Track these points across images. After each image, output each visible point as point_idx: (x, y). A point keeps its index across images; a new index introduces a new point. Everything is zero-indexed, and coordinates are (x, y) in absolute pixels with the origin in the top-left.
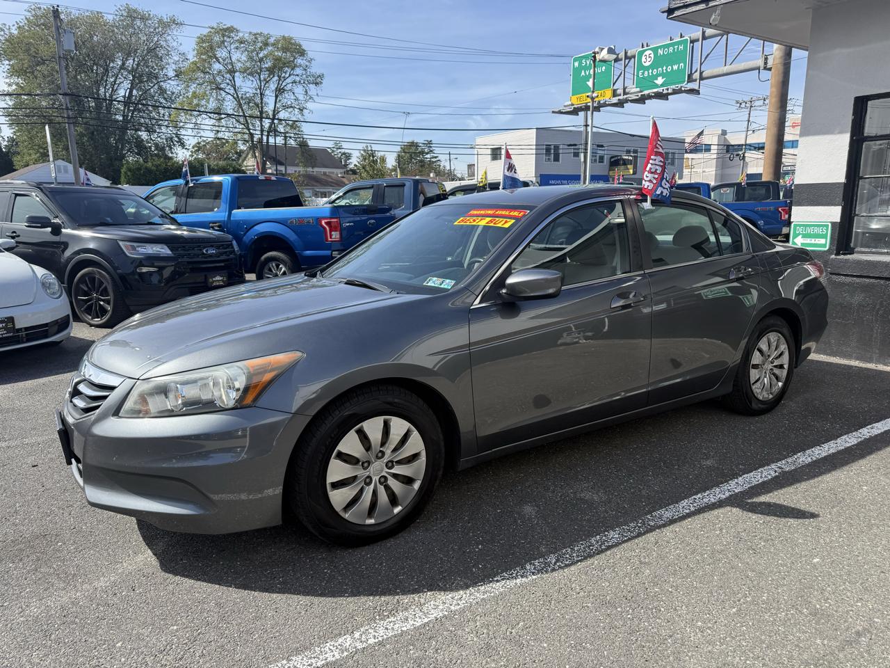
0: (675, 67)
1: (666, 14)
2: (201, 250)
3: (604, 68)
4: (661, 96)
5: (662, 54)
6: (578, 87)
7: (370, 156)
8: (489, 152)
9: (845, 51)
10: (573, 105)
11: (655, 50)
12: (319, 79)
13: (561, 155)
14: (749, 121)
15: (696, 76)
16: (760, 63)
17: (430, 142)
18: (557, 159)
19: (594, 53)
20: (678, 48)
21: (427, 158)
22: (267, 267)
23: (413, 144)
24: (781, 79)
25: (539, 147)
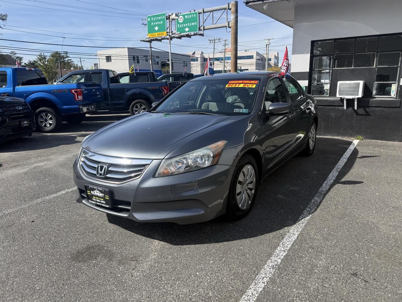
0: (193, 24)
1: (245, 4)
2: (14, 108)
3: (162, 22)
4: (188, 36)
5: (187, 17)
6: (151, 30)
7: (43, 59)
8: (105, 58)
9: (307, 24)
10: (150, 38)
11: (184, 16)
12: (4, 17)
13: (140, 60)
14: (214, 48)
15: (202, 28)
16: (227, 24)
17: (66, 53)
18: (138, 62)
19: (169, 15)
20: (193, 16)
21: (66, 60)
22: (40, 116)
23: (57, 53)
24: (235, 32)
25: (130, 56)
